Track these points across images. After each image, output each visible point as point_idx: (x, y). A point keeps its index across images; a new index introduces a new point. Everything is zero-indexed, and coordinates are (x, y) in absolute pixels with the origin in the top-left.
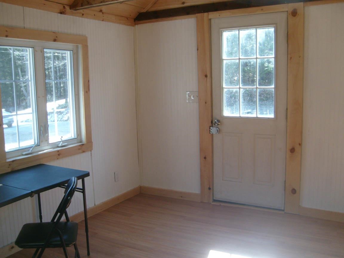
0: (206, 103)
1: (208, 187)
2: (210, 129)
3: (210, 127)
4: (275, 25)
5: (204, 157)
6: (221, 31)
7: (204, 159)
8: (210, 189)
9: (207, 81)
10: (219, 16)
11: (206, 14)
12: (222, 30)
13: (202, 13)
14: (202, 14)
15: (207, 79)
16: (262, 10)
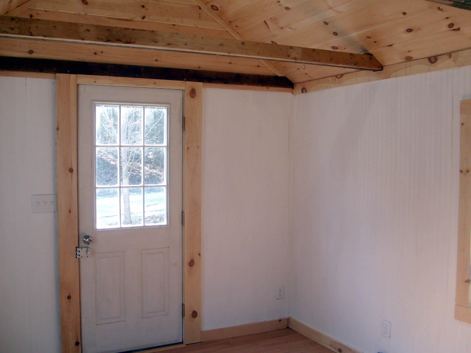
0: (70, 212)
1: (75, 341)
2: (76, 251)
3: (76, 248)
4: (168, 105)
5: (67, 295)
6: (95, 104)
7: (67, 300)
8: (77, 344)
9: (72, 178)
10: (95, 82)
11: (73, 76)
12: (96, 102)
13: (67, 73)
14: (68, 75)
15: (72, 175)
16: (155, 83)
